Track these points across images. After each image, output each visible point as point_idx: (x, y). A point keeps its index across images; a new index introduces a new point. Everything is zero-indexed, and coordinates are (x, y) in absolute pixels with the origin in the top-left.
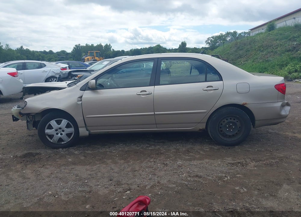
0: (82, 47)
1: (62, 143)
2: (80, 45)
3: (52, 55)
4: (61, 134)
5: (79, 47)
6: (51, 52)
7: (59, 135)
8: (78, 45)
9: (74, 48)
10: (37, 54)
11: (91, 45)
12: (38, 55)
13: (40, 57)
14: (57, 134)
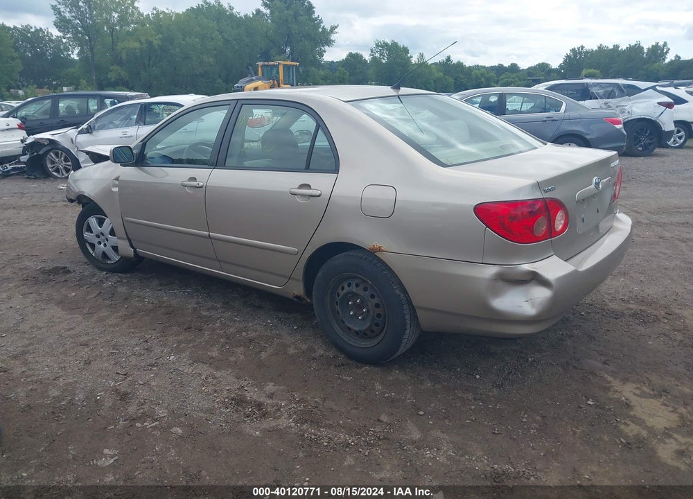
0: (587, 52)
1: (109, 262)
2: (582, 47)
3: (514, 75)
4: (105, 245)
5: (580, 53)
6: (514, 67)
7: (102, 245)
8: (579, 49)
9: (568, 57)
10: (477, 72)
11: (611, 47)
12: (480, 75)
13: (483, 80)
14: (100, 243)
